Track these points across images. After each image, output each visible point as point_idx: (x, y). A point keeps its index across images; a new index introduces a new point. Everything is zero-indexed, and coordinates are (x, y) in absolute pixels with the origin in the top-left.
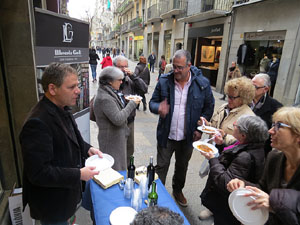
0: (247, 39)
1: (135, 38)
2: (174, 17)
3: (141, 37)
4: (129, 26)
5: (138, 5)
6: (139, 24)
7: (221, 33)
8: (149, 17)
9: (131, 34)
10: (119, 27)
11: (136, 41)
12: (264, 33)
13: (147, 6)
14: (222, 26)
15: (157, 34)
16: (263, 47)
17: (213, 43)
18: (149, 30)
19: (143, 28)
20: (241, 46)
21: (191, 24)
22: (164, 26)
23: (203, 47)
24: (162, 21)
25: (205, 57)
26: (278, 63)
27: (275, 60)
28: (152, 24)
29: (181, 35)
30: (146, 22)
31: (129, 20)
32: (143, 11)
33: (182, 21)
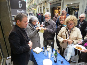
0: (68, 6)
1: (34, 9)
2: (45, 2)
3: (36, 9)
6: (35, 5)
7: (60, 5)
8: (38, 3)
9: (33, 8)
10: (29, 7)
12: (73, 4)
14: (60, 3)
15: (41, 7)
16: (72, 8)
17: (58, 9)
18: (38, 7)
20: (66, 9)
21: (51, 4)
22: (43, 5)
23: (55, 10)
24: (42, 4)
25: (56, 13)
26: (78, 12)
27: (77, 11)
28: (39, 5)
29: (48, 7)
30: (37, 4)
31: (32, 4)
32: (36, 1)
33: (48, 3)
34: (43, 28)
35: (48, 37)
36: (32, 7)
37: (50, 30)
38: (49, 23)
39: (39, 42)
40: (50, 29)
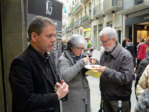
1: (85, 30)
2: (113, 12)
3: (89, 29)
4: (80, 22)
5: (86, 7)
6: (87, 20)
8: (94, 14)
9: (81, 28)
10: (72, 24)
11: (85, 32)
13: (93, 7)
15: (101, 25)
17: (145, 28)
18: (95, 23)
19: (91, 23)
21: (127, 15)
22: (106, 20)
23: (138, 32)
24: (104, 16)
28: (97, 19)
29: (119, 25)
30: (92, 18)
31: (80, 17)
32: (90, 11)
33: (120, 14)
34: (98, 66)
35: (109, 93)
36: (79, 24)
37: (114, 74)
38: (112, 54)
39: (86, 100)
40: (115, 71)
